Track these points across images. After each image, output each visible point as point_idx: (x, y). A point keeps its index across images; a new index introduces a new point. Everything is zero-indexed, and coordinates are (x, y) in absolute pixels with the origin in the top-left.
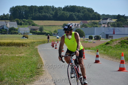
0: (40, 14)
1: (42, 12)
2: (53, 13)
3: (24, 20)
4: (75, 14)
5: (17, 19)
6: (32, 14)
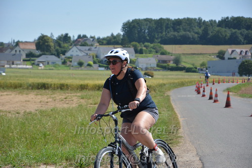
0: (176, 33)
1: (179, 29)
2: (200, 31)
3: (146, 44)
4: (241, 33)
5: (134, 43)
6: (162, 33)
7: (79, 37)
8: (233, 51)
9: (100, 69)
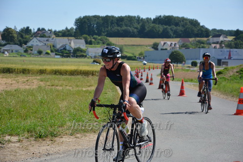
0: (119, 28)
1: (122, 24)
2: (139, 26)
3: (95, 36)
4: (171, 29)
5: (85, 35)
6: (107, 27)
7: (39, 29)
8: (165, 43)
9: (56, 56)
